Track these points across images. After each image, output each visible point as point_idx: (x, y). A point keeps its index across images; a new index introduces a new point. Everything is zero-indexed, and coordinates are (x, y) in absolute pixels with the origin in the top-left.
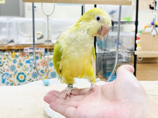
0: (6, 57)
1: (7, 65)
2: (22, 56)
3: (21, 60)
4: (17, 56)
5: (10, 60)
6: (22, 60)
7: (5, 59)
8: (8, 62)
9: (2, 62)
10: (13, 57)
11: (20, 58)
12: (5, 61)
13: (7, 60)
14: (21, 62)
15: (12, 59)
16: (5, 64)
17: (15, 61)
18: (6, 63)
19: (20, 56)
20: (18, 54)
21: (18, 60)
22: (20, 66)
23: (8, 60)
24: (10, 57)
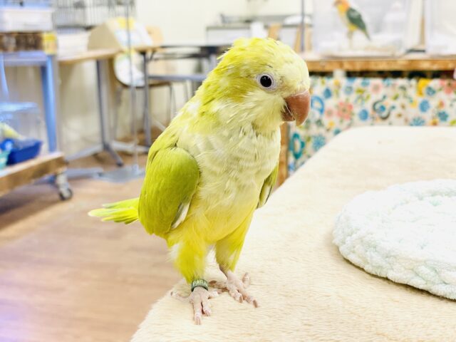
0: (400, 92)
1: (400, 115)
2: (448, 92)
3: (442, 104)
4: (431, 91)
5: (411, 101)
6: (448, 103)
7: (396, 98)
8: (403, 107)
9: (388, 107)
10: (421, 94)
11: (442, 96)
12: (398, 103)
13: (401, 100)
14: (442, 110)
15: (419, 100)
16: (394, 113)
17: (424, 106)
18: (398, 110)
19: (440, 90)
20: (435, 83)
21: (434, 103)
22: (438, 120)
23: (405, 102)
24: (412, 92)
